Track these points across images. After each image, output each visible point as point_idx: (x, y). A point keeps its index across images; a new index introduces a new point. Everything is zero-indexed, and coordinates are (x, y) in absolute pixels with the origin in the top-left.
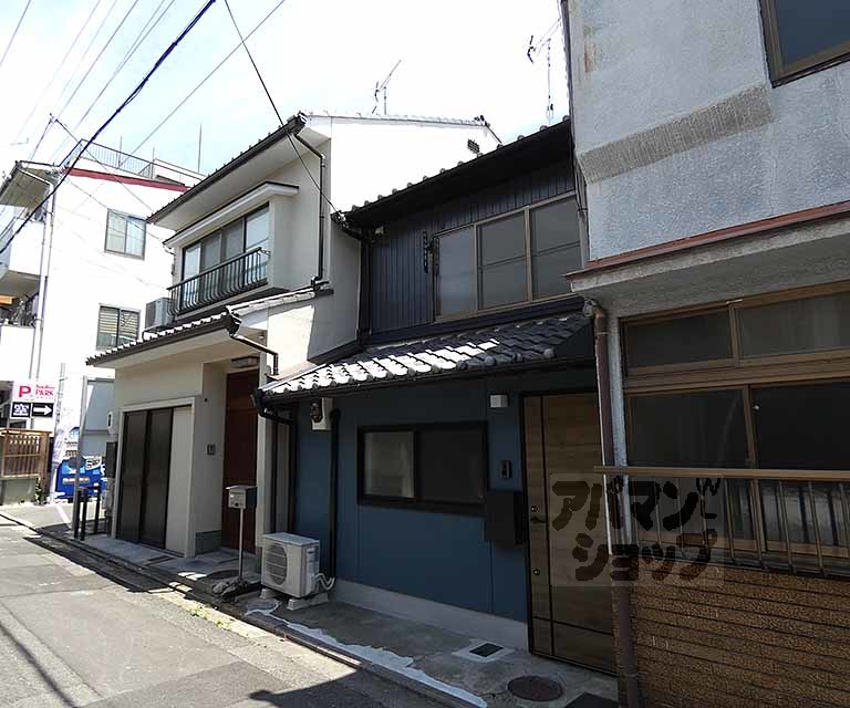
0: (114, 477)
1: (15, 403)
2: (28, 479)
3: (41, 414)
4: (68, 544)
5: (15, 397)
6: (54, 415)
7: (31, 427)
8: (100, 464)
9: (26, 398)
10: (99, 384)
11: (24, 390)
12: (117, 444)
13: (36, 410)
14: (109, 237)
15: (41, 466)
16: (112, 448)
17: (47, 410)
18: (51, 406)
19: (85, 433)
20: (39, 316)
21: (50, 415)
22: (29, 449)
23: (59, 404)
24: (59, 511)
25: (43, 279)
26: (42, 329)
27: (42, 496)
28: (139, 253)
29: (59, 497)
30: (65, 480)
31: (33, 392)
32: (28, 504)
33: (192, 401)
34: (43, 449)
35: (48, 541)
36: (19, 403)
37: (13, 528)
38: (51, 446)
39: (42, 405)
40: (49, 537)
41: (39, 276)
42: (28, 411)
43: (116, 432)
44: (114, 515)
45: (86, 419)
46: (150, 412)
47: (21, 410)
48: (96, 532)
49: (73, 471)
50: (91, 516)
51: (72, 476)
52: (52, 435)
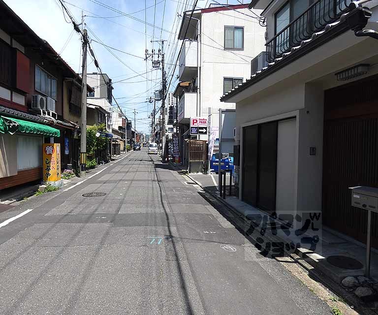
0: (239, 165)
1: (192, 128)
2: (199, 162)
3: (202, 133)
4: (217, 199)
5: (192, 126)
6: (208, 133)
7: (199, 139)
8: (228, 157)
9: (196, 125)
10: (228, 113)
11: (195, 121)
12: (239, 146)
13: (200, 130)
14: (226, 41)
15: (204, 156)
16: (237, 149)
17: (204, 131)
18: (206, 128)
19: (222, 140)
20: (198, 87)
21: (206, 133)
22: (199, 148)
23: (209, 127)
24: (213, 179)
25: (199, 68)
26: (200, 93)
27: (205, 171)
28: (240, 47)
29: (212, 171)
30: (214, 163)
31: (198, 121)
32: (200, 173)
33: (296, 113)
34: (204, 148)
35: (208, 196)
36: (193, 128)
37: (194, 185)
38: (207, 147)
39: (202, 128)
40: (209, 194)
41: (197, 68)
42: (197, 131)
43: (238, 138)
44: (240, 186)
45: (222, 133)
46: (260, 126)
47: (194, 131)
48: (230, 195)
49: (217, 160)
50: (228, 183)
51: (217, 162)
52: (207, 143)
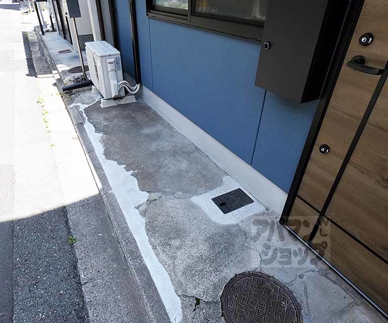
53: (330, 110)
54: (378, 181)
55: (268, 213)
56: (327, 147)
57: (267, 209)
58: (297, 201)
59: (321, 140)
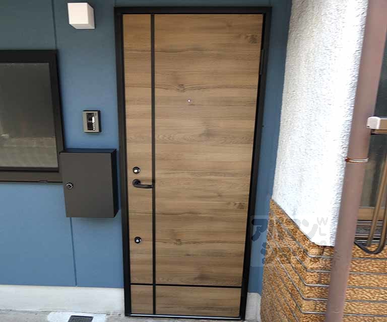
53: (131, 215)
54: (175, 243)
55: (111, 317)
56: (139, 238)
57: (107, 315)
58: (134, 289)
59: (132, 236)
